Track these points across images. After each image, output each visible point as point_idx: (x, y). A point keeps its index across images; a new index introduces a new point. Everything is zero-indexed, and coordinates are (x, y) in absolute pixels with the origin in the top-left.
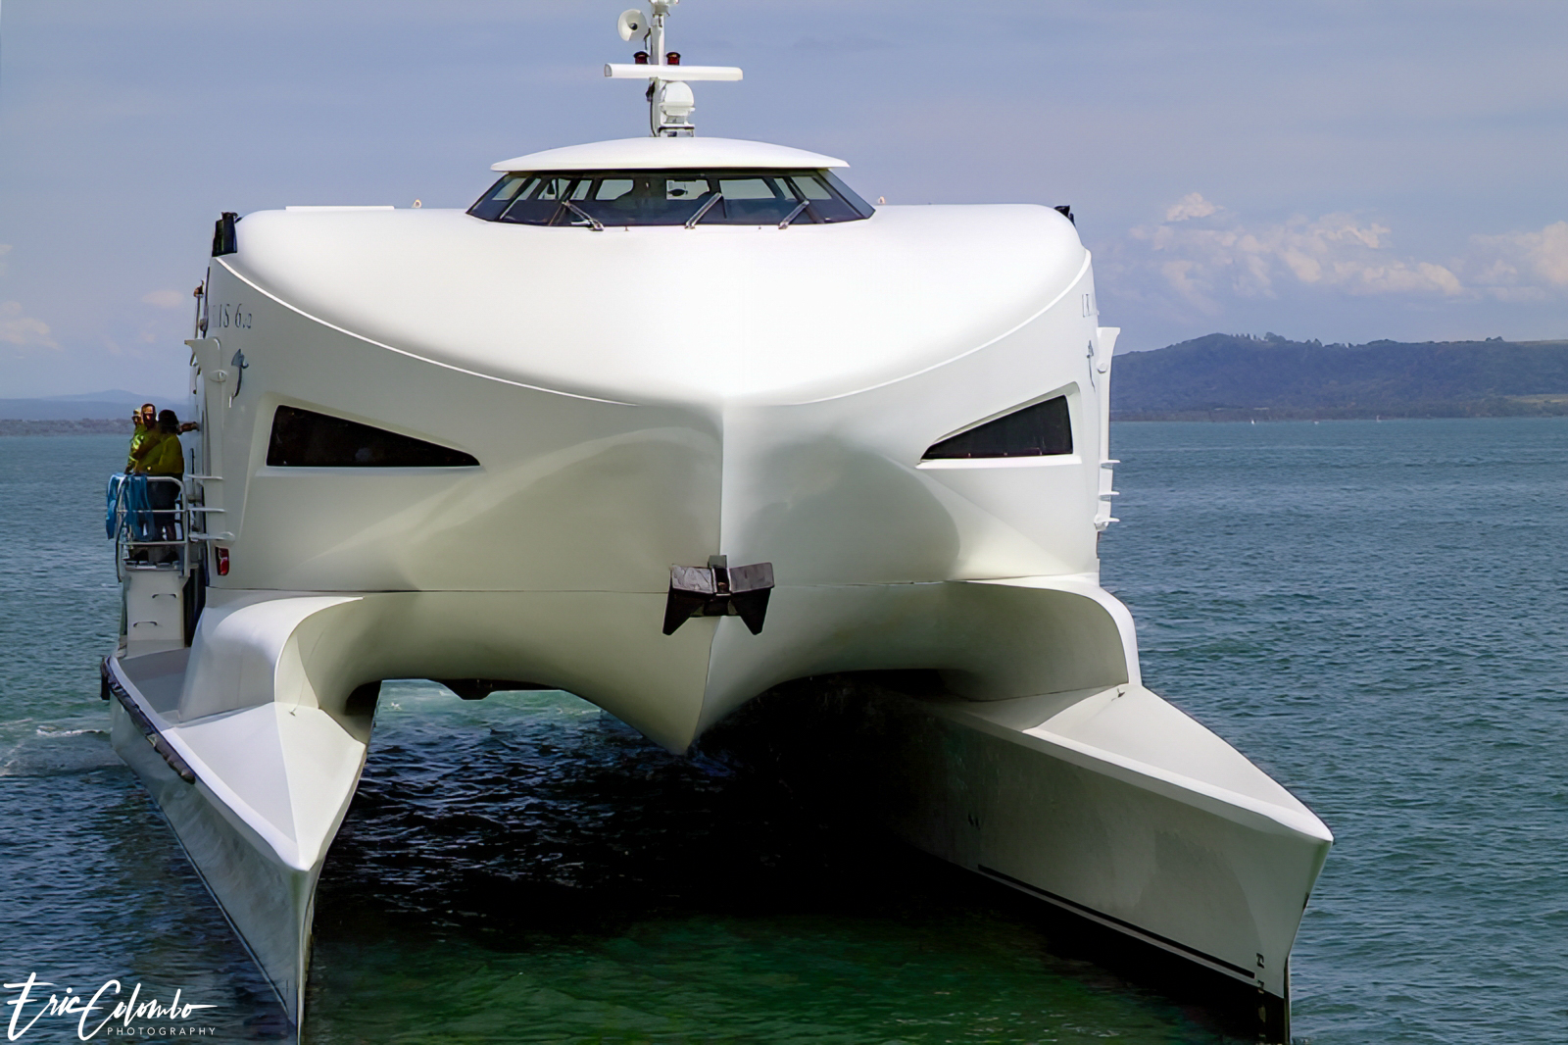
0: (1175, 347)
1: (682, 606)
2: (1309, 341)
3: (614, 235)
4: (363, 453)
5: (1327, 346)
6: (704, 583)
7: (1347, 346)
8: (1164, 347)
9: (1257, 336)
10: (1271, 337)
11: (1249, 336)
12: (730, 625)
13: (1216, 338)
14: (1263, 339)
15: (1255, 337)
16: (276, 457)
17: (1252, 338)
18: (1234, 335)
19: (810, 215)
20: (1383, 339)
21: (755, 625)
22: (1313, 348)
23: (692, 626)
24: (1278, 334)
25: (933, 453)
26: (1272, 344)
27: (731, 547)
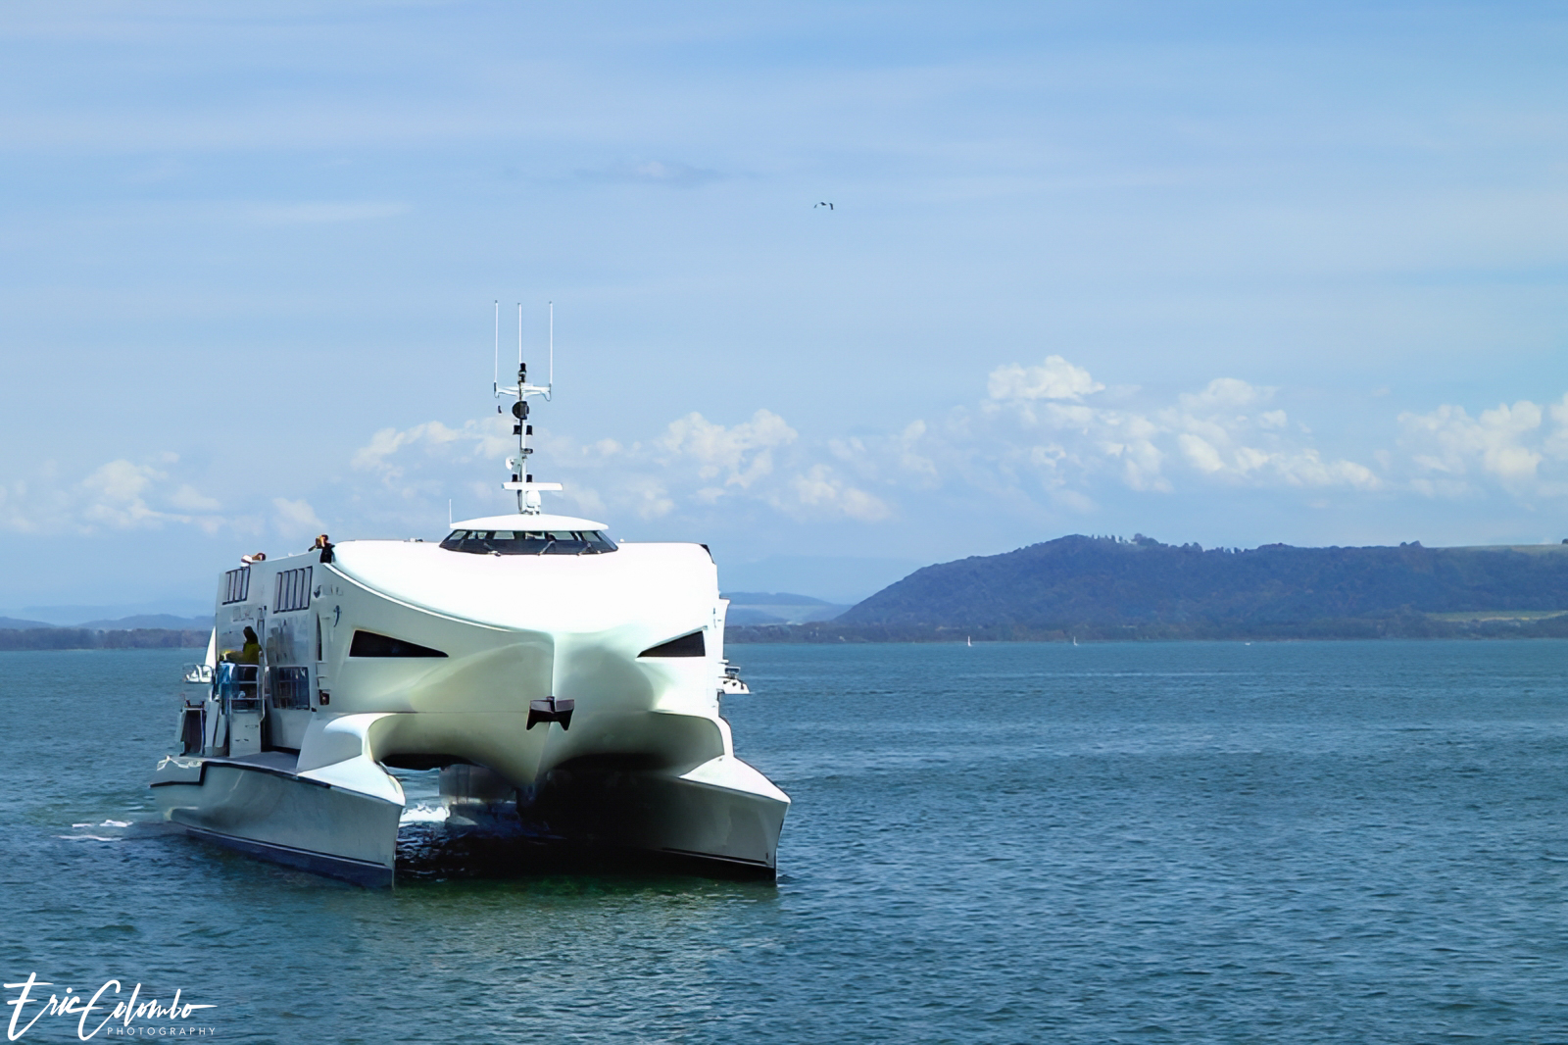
0: (1024, 550)
1: (536, 717)
2: (1186, 544)
3: (506, 558)
4: (394, 650)
5: (1207, 552)
6: (545, 708)
7: (1233, 552)
8: (1012, 551)
9: (1124, 539)
10: (1140, 539)
11: (1113, 537)
12: (554, 725)
13: (1074, 540)
14: (1130, 542)
15: (1121, 539)
16: (355, 652)
17: (1117, 541)
18: (1096, 538)
19: (591, 551)
20: (1277, 543)
21: (566, 726)
22: (1191, 552)
23: (538, 725)
24: (1148, 537)
25: (643, 654)
26: (1144, 547)
27: (556, 693)
